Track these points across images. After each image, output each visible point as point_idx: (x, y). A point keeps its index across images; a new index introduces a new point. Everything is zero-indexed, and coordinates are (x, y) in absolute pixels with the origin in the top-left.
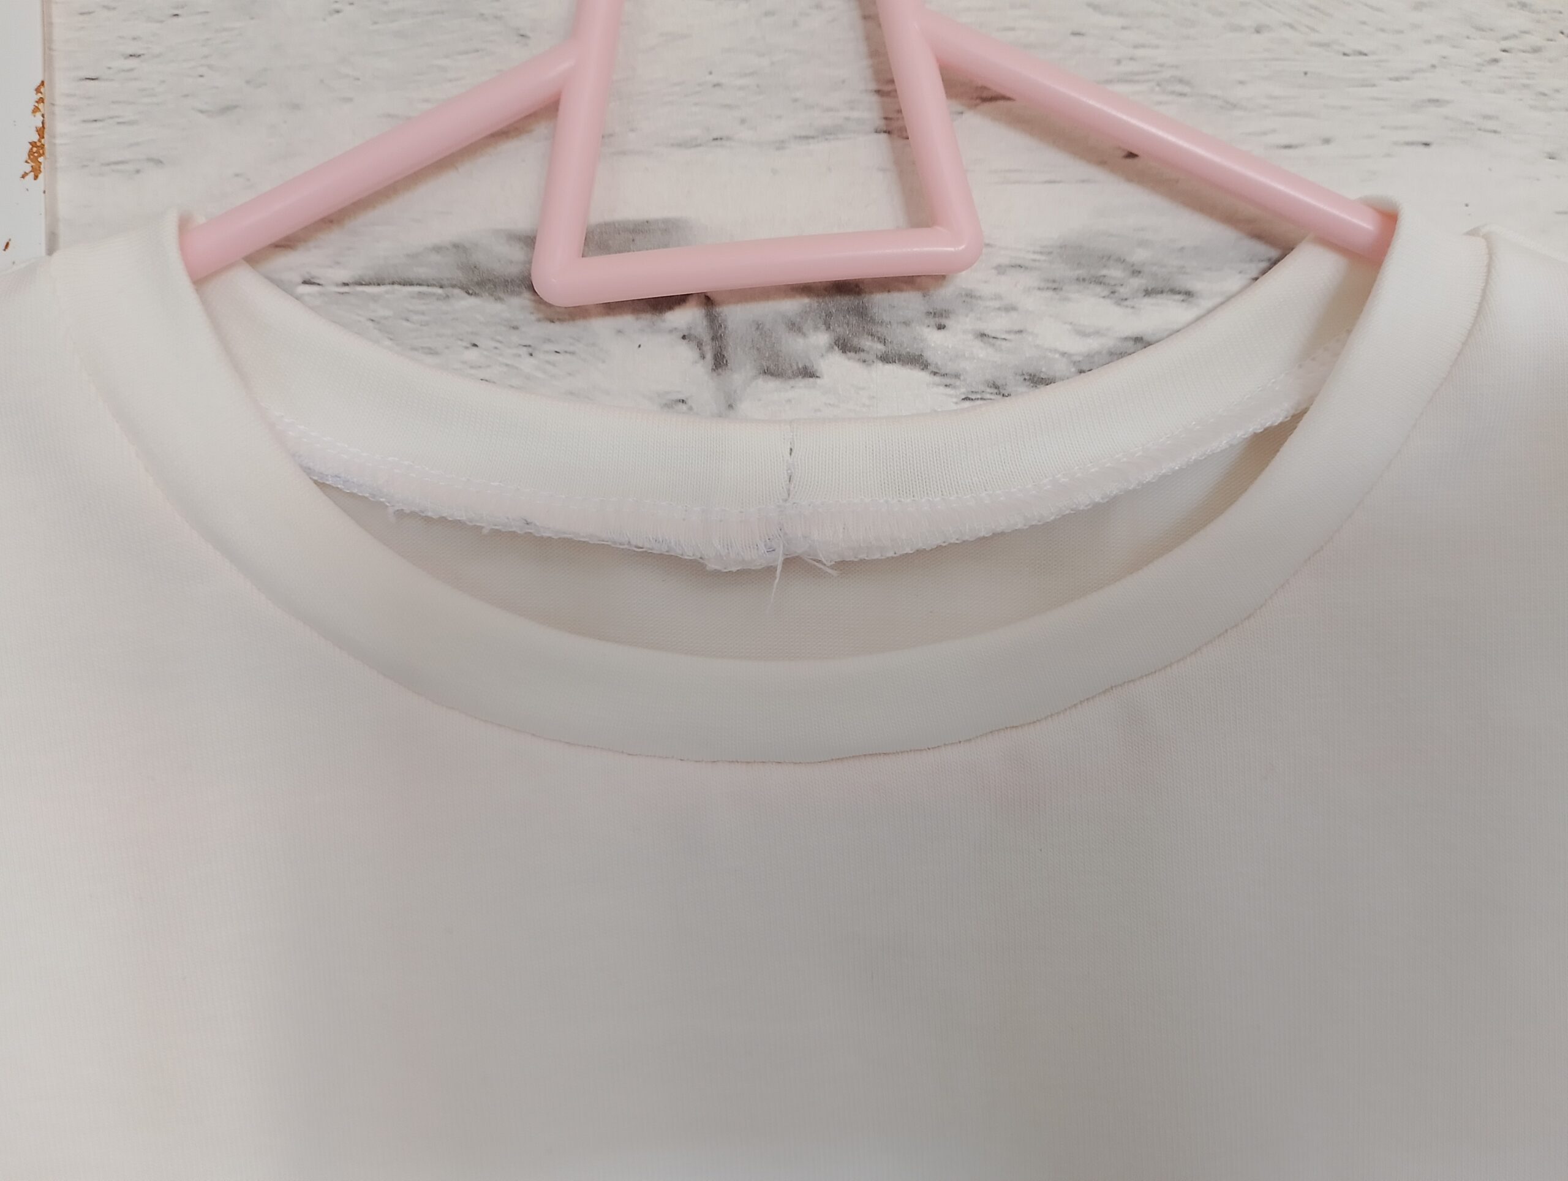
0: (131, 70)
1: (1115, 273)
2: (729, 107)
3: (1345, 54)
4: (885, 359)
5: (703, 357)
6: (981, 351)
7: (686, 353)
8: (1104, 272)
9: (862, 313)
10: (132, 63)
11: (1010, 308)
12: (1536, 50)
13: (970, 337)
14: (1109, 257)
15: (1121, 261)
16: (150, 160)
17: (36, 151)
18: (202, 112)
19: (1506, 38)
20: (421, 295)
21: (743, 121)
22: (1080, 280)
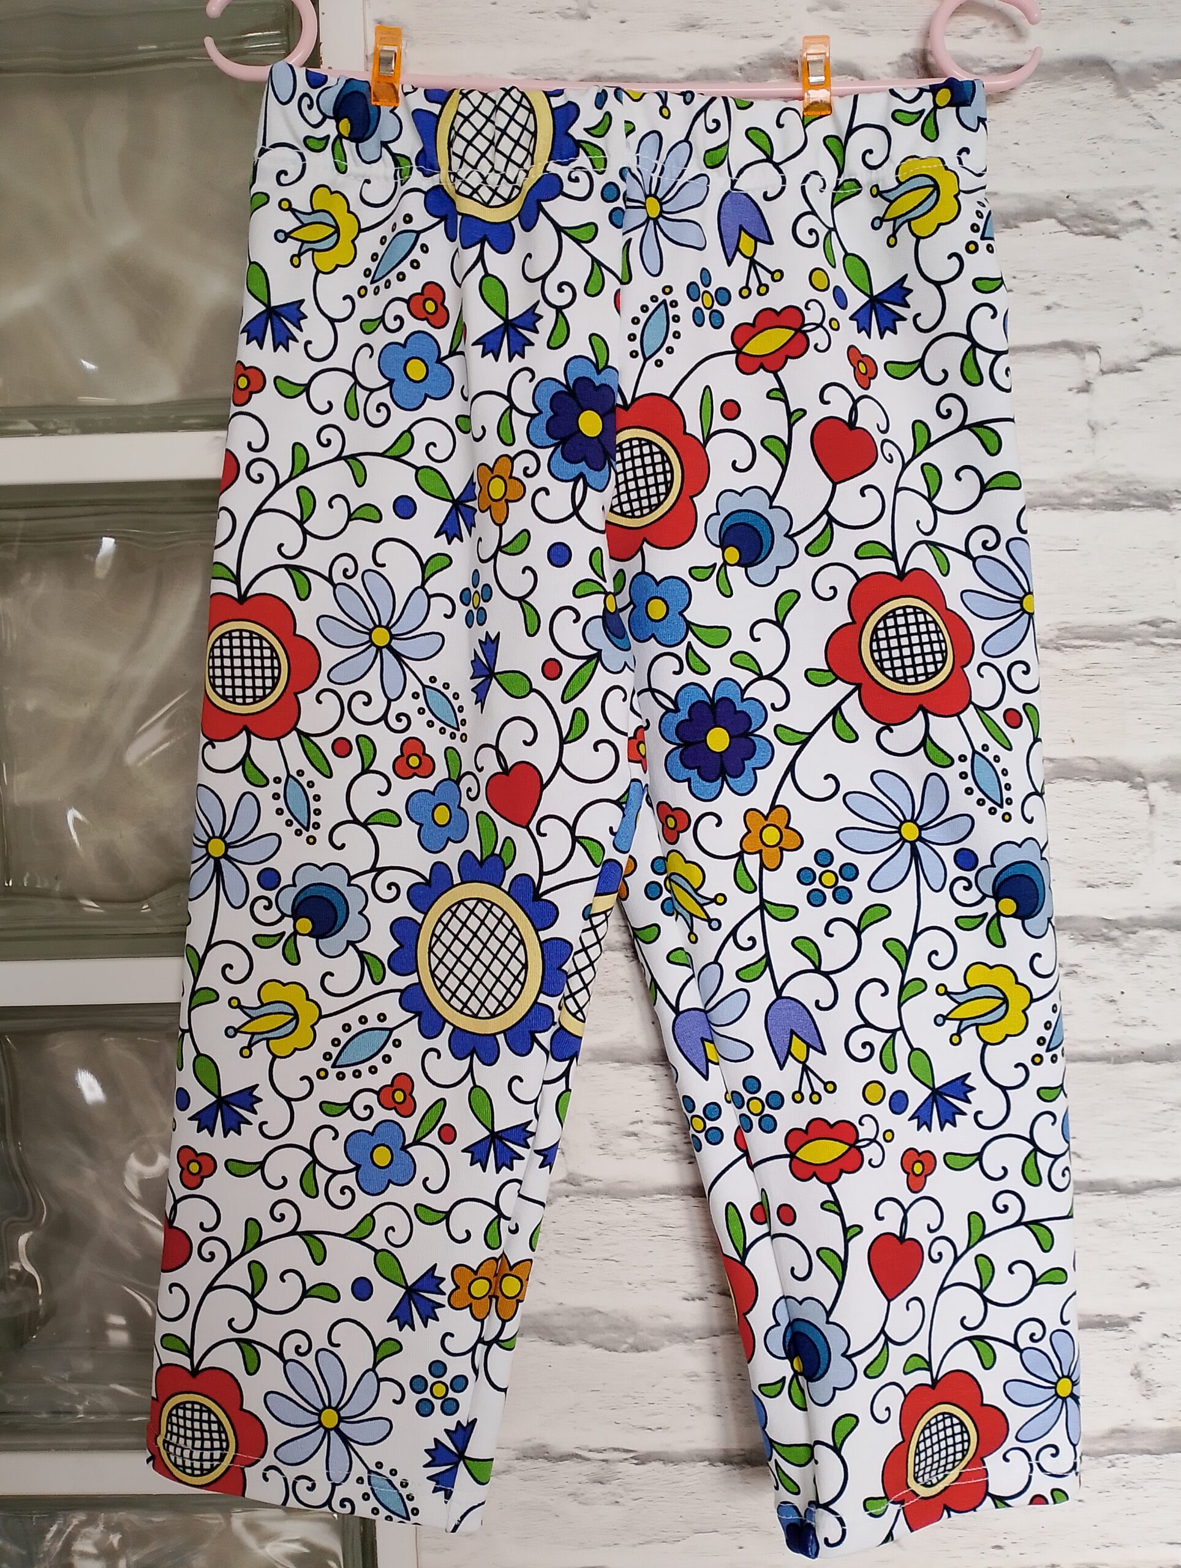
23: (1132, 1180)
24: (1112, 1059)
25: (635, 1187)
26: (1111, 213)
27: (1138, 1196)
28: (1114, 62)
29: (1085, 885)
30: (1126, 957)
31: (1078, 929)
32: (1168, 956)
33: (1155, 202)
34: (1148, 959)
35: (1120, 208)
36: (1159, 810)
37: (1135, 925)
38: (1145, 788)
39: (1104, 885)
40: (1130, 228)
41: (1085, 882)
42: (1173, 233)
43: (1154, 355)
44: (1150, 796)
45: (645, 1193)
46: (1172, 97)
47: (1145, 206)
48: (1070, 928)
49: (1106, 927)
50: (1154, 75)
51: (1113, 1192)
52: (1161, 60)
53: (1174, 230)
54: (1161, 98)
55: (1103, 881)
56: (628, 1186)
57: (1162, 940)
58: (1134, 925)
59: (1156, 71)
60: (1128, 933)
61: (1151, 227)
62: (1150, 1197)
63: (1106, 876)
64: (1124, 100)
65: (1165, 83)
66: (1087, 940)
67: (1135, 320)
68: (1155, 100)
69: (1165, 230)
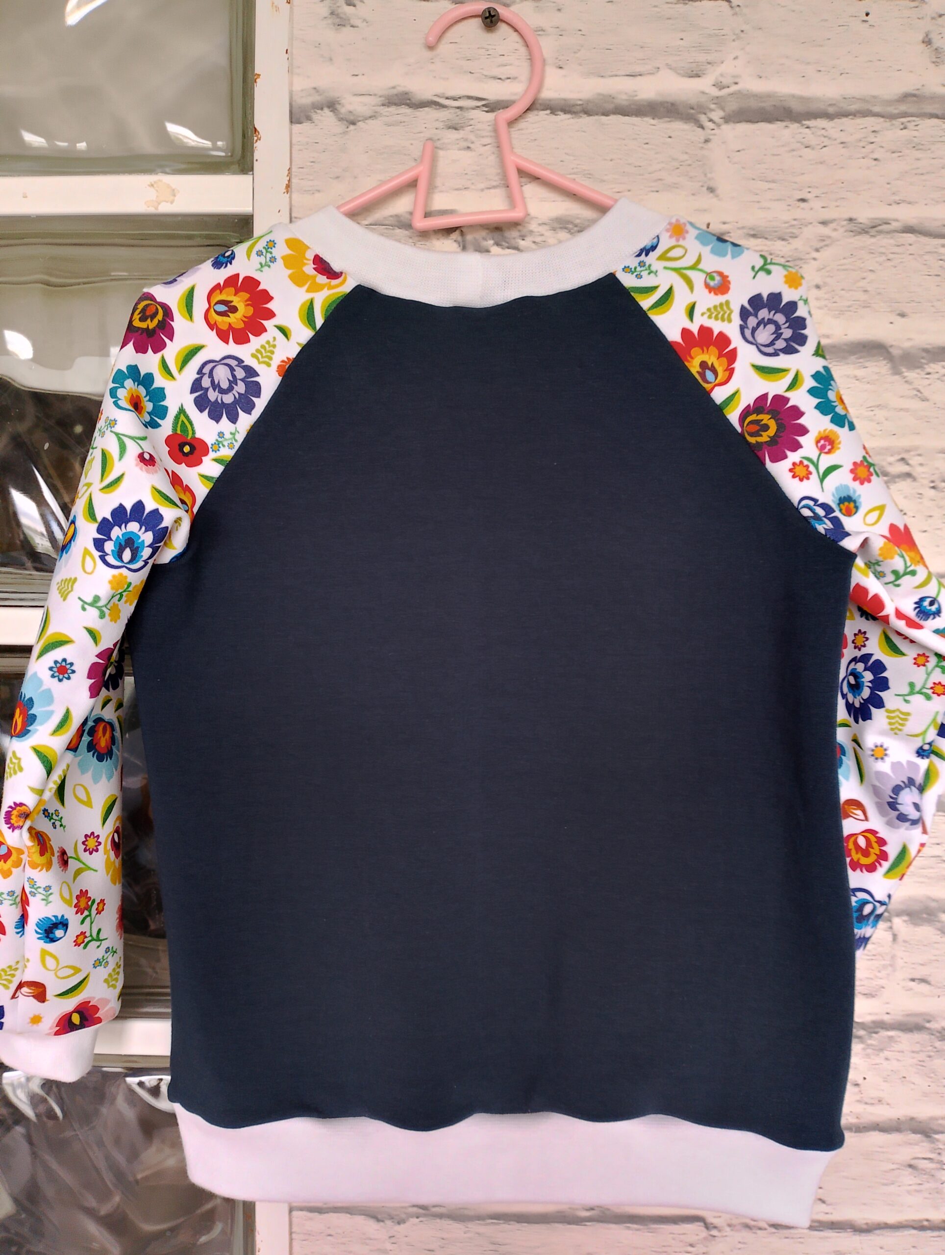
0: (312, 166)
1: (570, 226)
2: (470, 180)
3: (635, 167)
4: (508, 248)
5: (460, 246)
6: (534, 246)
7: (455, 245)
8: (567, 226)
9: (503, 236)
10: (312, 164)
11: (542, 235)
12: (690, 165)
13: (531, 243)
14: (569, 222)
15: (572, 223)
16: (317, 190)
17: (288, 186)
18: (331, 178)
19: (681, 162)
20: (386, 228)
21: (473, 184)
22: (561, 228)
23: (865, 1222)
24: (854, 1129)
25: (471, 1213)
26: (883, 466)
27: (868, 1234)
28: (891, 346)
30: (869, 1051)
32: (903, 1052)
33: (920, 459)
34: (886, 1053)
35: (890, 464)
36: (900, 938)
38: (890, 921)
40: (898, 480)
42: (932, 485)
44: (895, 927)
45: (480, 1218)
46: (936, 376)
47: (910, 462)
50: (923, 358)
51: (849, 1230)
52: (928, 347)
53: (933, 482)
54: (927, 376)
56: (466, 1212)
57: (898, 1040)
58: (876, 1027)
59: (924, 354)
60: (871, 1032)
61: (914, 479)
62: (878, 1235)
64: (897, 377)
65: (932, 365)
68: (922, 378)
69: (926, 482)
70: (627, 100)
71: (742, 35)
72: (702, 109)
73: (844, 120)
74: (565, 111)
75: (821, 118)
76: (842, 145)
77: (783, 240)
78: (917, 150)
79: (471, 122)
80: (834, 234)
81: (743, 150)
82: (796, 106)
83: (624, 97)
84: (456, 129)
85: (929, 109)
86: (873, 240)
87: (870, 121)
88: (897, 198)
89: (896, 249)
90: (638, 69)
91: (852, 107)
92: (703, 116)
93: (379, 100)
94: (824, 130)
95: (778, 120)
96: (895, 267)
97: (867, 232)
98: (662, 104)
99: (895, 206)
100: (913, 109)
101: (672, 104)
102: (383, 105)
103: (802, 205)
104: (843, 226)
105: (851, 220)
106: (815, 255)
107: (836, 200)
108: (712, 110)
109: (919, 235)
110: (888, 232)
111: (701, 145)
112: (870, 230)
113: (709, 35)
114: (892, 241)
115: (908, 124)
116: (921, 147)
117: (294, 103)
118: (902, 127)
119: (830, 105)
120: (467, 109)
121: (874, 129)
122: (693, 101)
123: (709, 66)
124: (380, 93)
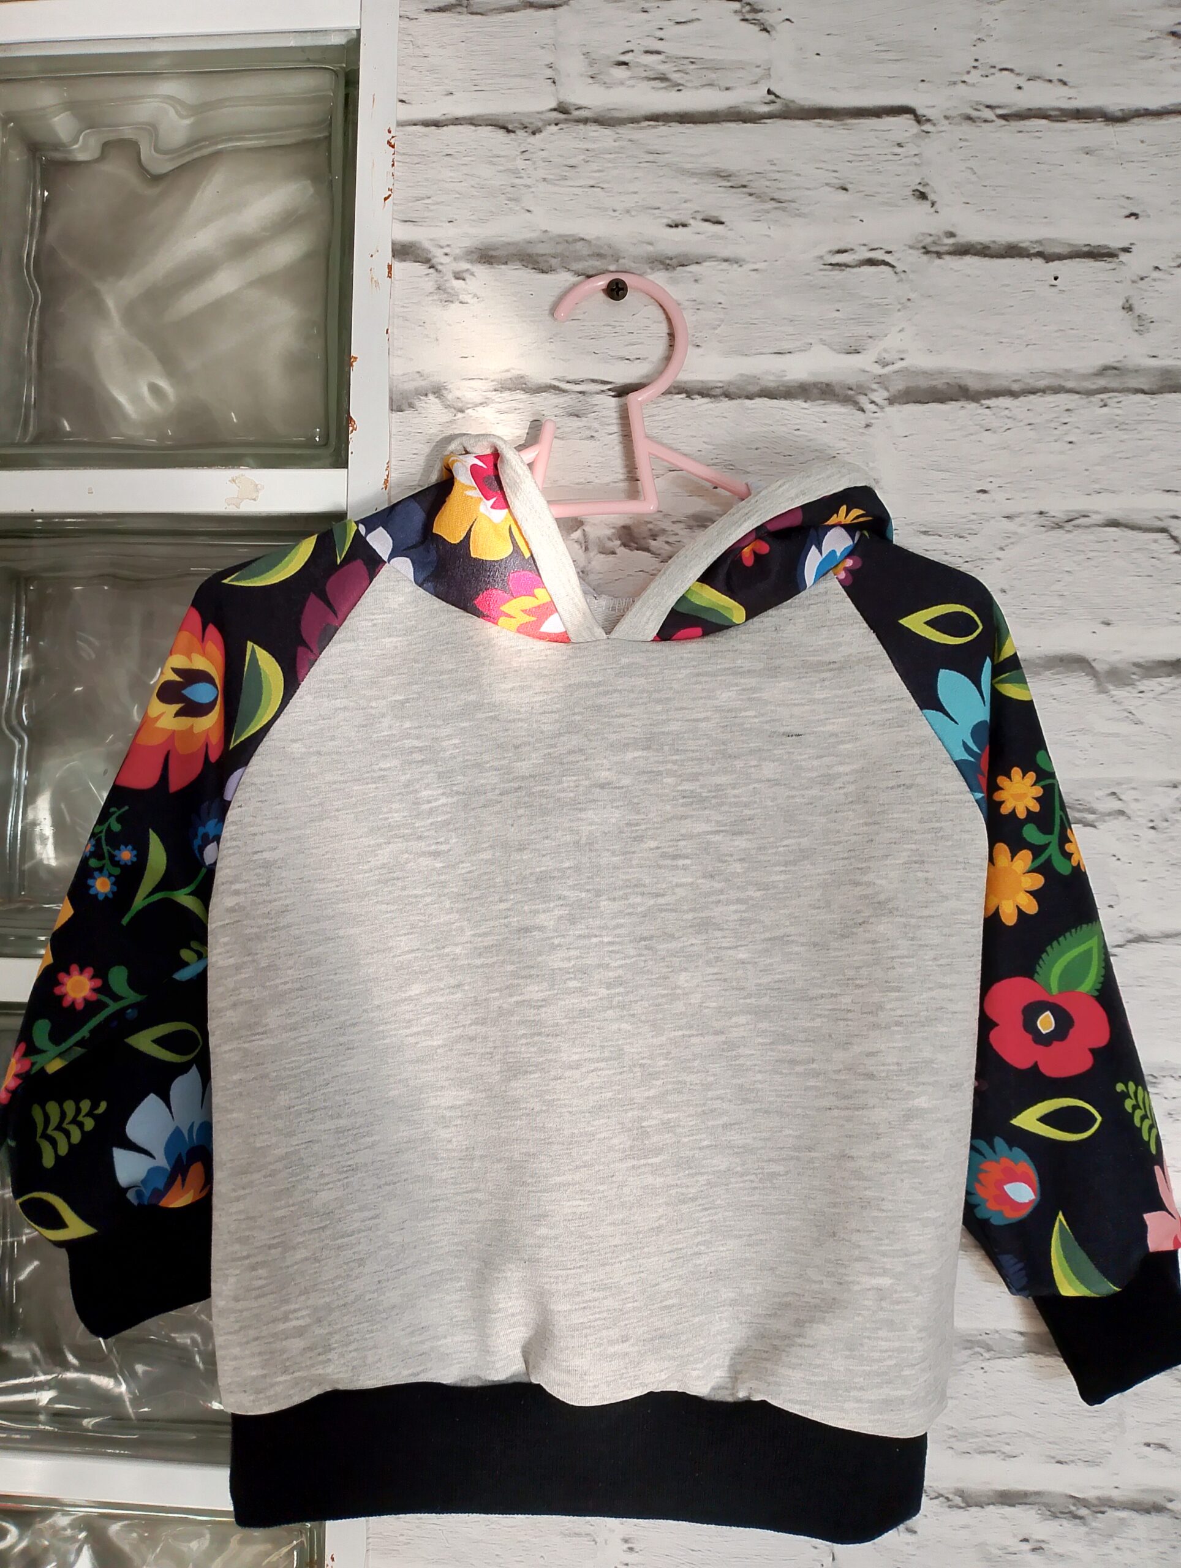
0: (413, 458)
2: (593, 472)
3: (785, 455)
4: (637, 549)
5: (582, 547)
6: (667, 547)
7: (577, 546)
8: (705, 523)
9: (631, 535)
10: (415, 456)
11: (677, 534)
12: (849, 453)
13: (664, 542)
14: (708, 518)
17: (386, 482)
19: (839, 449)
21: (597, 477)
22: (698, 526)
26: (1089, 803)
28: (1094, 660)
29: (1053, 1460)
30: (1095, 1536)
31: (1046, 1505)
32: (1137, 1539)
33: (1134, 794)
34: (1117, 1541)
35: (1098, 799)
37: (1104, 1505)
39: (1072, 1462)
40: (1107, 818)
41: (1053, 1458)
42: (1151, 825)
43: (1130, 941)
46: (1151, 695)
47: (1122, 797)
48: (1038, 1503)
49: (1074, 1505)
50: (1134, 674)
52: (1140, 660)
53: (1152, 821)
54: (1141, 695)
55: (1072, 1458)
57: (1131, 1523)
58: (1101, 1506)
59: (1135, 669)
60: (1097, 1512)
61: (1129, 818)
63: (1076, 1453)
64: (1103, 696)
65: (1146, 682)
66: (1055, 1516)
67: (1111, 906)
68: (1134, 697)
69: (1143, 821)
70: (773, 381)
71: (909, 304)
72: (863, 390)
73: (1032, 397)
74: (703, 395)
75: (1004, 396)
76: (1030, 427)
77: (960, 537)
78: (1120, 430)
79: (595, 409)
80: (1022, 530)
81: (911, 435)
82: (974, 384)
83: (772, 378)
84: (578, 416)
85: (1134, 383)
86: (1069, 536)
87: (1062, 397)
88: (1097, 486)
89: (1097, 546)
90: (786, 346)
91: (1041, 382)
92: (864, 397)
93: (491, 385)
94: (1007, 411)
95: (952, 400)
96: (1097, 567)
97: (1060, 527)
98: (815, 385)
99: (1096, 497)
100: (1114, 384)
101: (827, 385)
102: (495, 390)
103: (983, 496)
104: (1032, 521)
105: (1041, 513)
106: (1000, 554)
107: (1024, 491)
108: (874, 390)
109: (1125, 529)
110: (1088, 527)
111: (860, 430)
112: (1066, 525)
113: (870, 304)
114: (1092, 537)
115: (1109, 402)
116: (1125, 427)
117: (394, 389)
118: (1102, 404)
119: (1015, 381)
120: (591, 394)
121: (1067, 407)
122: (851, 381)
123: (870, 340)
124: (492, 378)
